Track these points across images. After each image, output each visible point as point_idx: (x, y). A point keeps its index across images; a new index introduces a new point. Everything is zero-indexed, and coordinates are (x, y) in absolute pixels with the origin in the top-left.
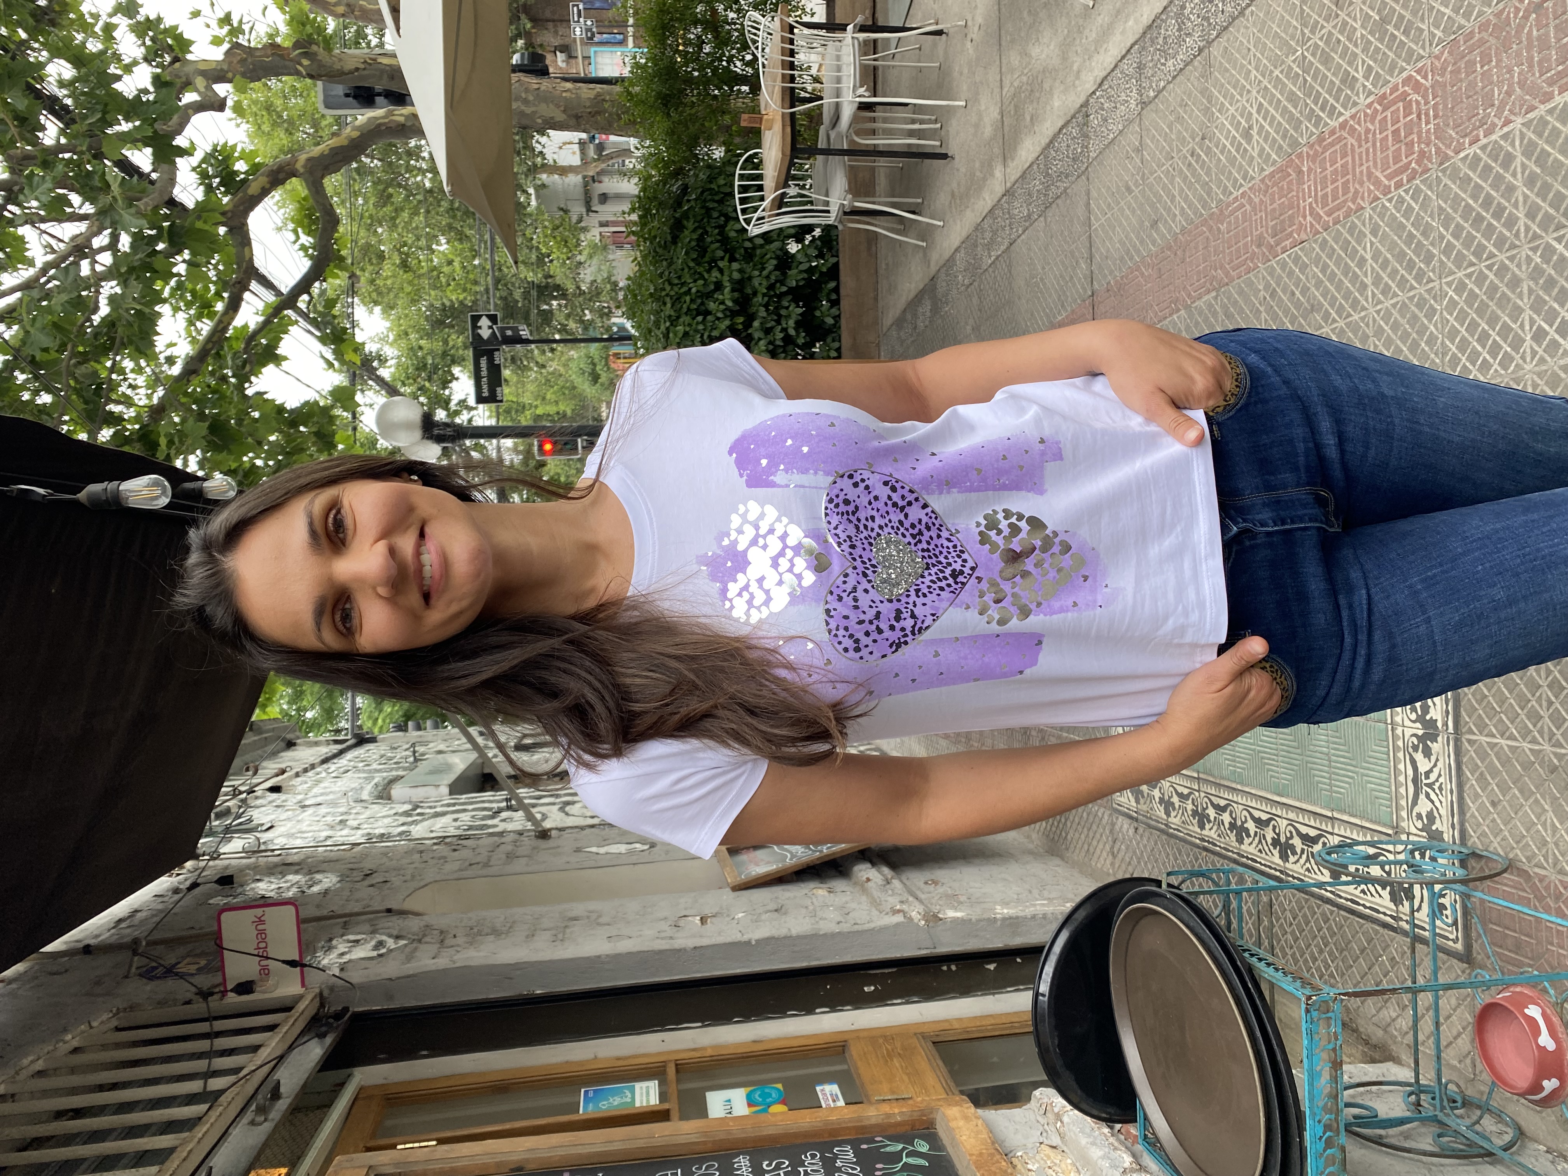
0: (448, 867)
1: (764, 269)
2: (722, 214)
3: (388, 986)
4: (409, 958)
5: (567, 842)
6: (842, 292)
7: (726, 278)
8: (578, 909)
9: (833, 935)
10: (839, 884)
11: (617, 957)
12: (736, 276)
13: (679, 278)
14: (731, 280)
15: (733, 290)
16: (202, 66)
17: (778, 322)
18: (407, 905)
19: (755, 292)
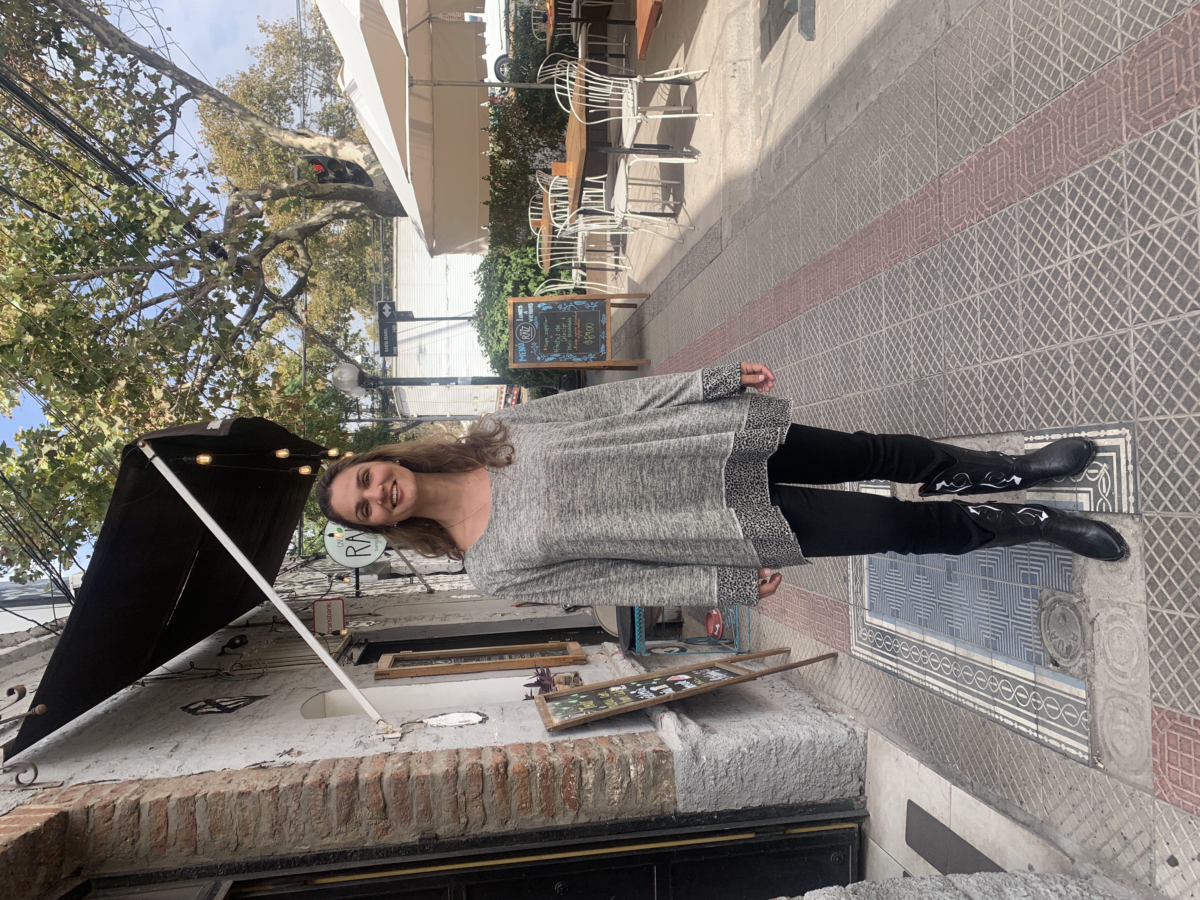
4: (383, 626)
5: (443, 594)
8: (451, 612)
11: (467, 624)
16: (250, 193)
18: (376, 613)
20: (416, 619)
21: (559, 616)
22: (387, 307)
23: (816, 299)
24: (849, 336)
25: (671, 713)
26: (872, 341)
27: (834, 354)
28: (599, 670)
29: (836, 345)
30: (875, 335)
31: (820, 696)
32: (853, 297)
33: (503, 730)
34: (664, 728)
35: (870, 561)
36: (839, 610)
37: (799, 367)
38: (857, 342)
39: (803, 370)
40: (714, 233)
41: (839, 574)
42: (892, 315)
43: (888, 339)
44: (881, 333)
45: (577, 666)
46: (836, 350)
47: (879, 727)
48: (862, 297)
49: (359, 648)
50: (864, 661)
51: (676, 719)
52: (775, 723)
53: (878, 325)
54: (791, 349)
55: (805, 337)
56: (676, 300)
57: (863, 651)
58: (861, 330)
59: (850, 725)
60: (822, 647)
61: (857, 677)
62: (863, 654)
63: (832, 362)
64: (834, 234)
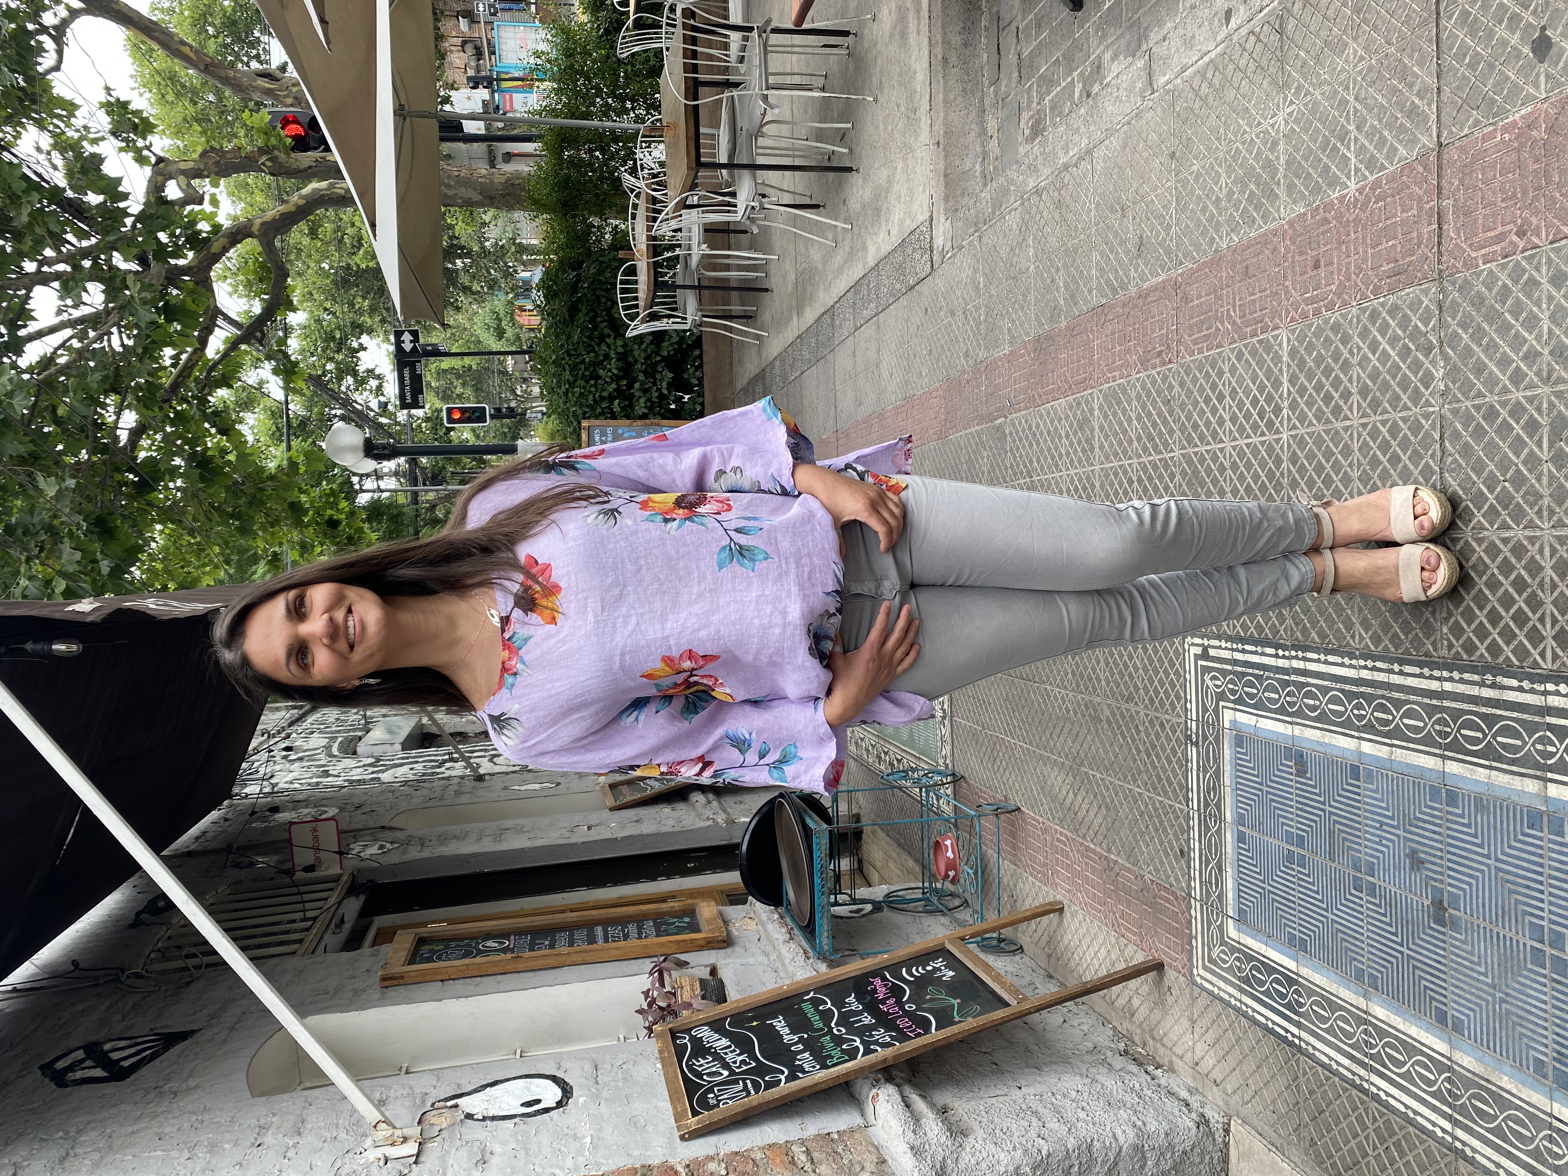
0: (414, 801)
1: (642, 343)
3: (394, 868)
4: (404, 853)
5: (497, 782)
6: (705, 359)
7: (612, 353)
8: (508, 824)
9: (668, 833)
10: (680, 806)
11: (535, 849)
12: (620, 350)
13: (575, 350)
14: (617, 354)
15: (618, 360)
16: (183, 166)
17: (654, 384)
18: (393, 824)
19: (636, 361)
20: (456, 838)
21: (676, 829)
22: (407, 337)
23: (1127, 365)
24: (1202, 438)
25: (891, 1090)
26: (1255, 452)
27: (1166, 467)
28: (751, 961)
29: (1172, 451)
30: (1263, 443)
31: (1124, 1027)
32: (1213, 368)
33: (601, 1130)
34: (880, 1122)
35: (1241, 838)
36: (1168, 901)
37: (1088, 479)
38: (1222, 450)
39: (1097, 484)
40: (919, 240)
41: (1170, 842)
42: (1306, 409)
43: (1294, 453)
44: (1277, 441)
45: (714, 952)
46: (1172, 458)
47: (1255, 1122)
48: (1233, 370)
49: (357, 896)
50: (1221, 999)
51: (901, 1106)
52: (1068, 1103)
53: (1270, 424)
54: (1071, 445)
55: (1102, 428)
56: (849, 342)
57: (1222, 985)
58: (1231, 431)
59: (1195, 1105)
60: (1131, 949)
61: (1205, 1022)
62: (1220, 989)
63: (1161, 477)
64: (1168, 252)
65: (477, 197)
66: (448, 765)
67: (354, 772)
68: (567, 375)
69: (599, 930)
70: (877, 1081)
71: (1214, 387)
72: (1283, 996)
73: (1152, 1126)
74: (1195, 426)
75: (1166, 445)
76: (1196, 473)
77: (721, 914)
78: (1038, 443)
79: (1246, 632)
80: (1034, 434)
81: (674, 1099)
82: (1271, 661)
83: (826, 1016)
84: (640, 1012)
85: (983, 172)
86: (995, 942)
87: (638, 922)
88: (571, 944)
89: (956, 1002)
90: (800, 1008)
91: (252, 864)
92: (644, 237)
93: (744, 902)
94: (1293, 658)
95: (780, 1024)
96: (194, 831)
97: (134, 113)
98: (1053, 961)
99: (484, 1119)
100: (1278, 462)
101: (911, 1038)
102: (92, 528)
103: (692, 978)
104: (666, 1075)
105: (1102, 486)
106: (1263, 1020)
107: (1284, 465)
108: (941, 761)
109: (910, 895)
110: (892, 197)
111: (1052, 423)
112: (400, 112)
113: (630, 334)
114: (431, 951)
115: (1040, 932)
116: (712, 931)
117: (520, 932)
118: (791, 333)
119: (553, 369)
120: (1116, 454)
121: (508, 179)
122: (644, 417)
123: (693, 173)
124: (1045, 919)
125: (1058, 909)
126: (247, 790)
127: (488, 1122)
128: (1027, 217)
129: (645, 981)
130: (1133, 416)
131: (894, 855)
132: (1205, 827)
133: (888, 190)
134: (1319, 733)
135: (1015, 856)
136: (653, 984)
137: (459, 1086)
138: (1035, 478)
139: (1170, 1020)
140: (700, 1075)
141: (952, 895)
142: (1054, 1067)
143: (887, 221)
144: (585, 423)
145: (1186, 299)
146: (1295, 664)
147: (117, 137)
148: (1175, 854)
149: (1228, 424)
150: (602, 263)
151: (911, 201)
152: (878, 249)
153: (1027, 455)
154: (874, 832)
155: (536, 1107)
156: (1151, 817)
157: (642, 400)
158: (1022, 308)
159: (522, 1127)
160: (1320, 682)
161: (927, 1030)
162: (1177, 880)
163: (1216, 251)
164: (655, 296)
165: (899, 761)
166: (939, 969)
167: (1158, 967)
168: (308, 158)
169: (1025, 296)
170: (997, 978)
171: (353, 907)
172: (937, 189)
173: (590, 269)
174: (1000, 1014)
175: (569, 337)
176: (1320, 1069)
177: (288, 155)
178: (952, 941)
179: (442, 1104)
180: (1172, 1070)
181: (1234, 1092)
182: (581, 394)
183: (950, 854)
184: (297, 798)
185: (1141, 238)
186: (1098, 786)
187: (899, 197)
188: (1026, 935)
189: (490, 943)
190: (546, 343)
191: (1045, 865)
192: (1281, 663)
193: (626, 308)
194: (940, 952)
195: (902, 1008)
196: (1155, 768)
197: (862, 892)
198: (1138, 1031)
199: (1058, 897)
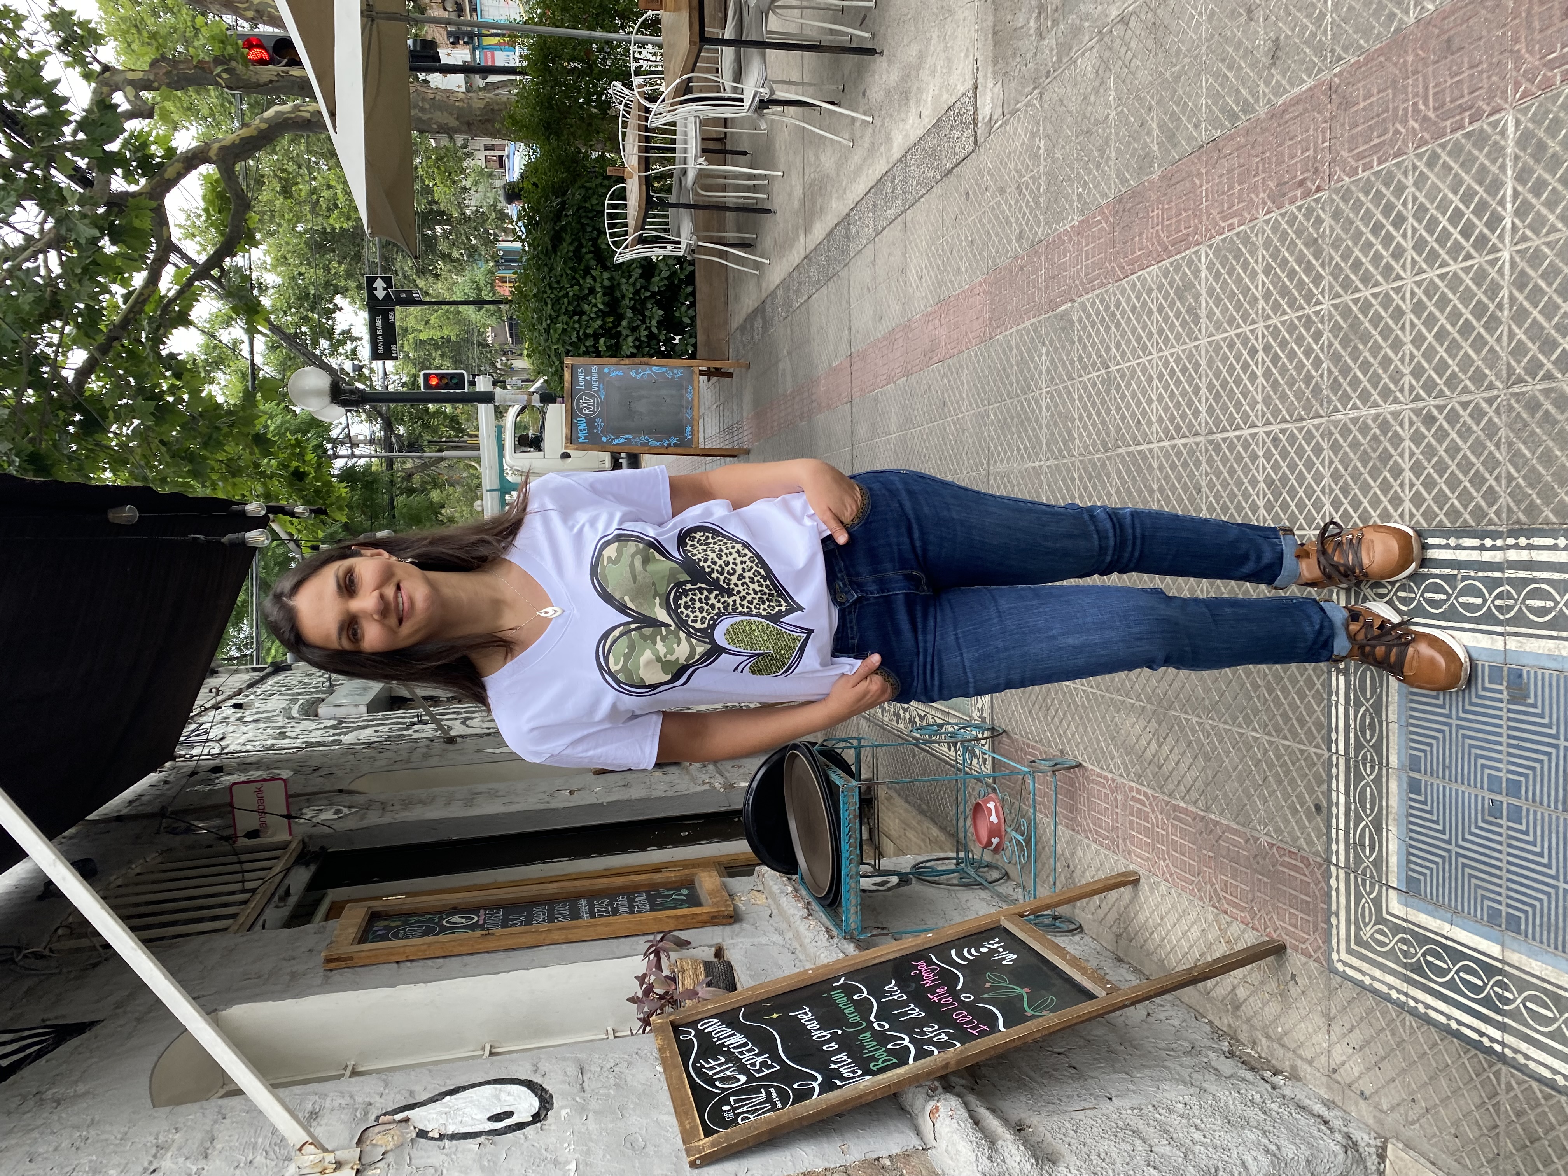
0: (379, 763)
1: (630, 276)
2: (594, 228)
3: (351, 835)
4: (362, 818)
5: (469, 745)
6: (698, 296)
7: (598, 285)
8: (481, 788)
9: (660, 798)
11: (511, 814)
12: (607, 283)
13: (558, 282)
14: (603, 287)
15: (604, 295)
16: (130, 76)
17: (643, 321)
18: (352, 787)
19: (623, 296)
20: (421, 802)
21: (669, 794)
22: (379, 284)
23: (1251, 206)
24: (1366, 279)
25: (953, 1102)
26: (1455, 283)
27: (1309, 324)
28: (763, 940)
29: (1318, 303)
30: (1467, 270)
31: (1225, 1022)
32: (1387, 185)
33: (588, 1152)
34: (942, 1145)
35: (1414, 787)
36: (1295, 868)
37: (1190, 357)
38: (1397, 290)
39: (1203, 362)
40: (959, 115)
41: (1300, 797)
42: (1544, 211)
43: (1523, 273)
44: (1492, 263)
45: (718, 930)
46: (1317, 313)
47: (1425, 1146)
48: (1420, 182)
49: (307, 864)
50: (1375, 992)
51: (969, 1124)
52: (1176, 1120)
53: (1481, 242)
54: (1166, 319)
55: (1211, 292)
56: (868, 252)
57: (1377, 973)
58: (1414, 262)
59: (1337, 1123)
60: (1235, 929)
61: (1348, 1020)
62: (1373, 978)
63: (1300, 340)
64: (1319, 50)
65: (453, 123)
66: (416, 727)
67: (314, 734)
68: (549, 310)
69: (583, 905)
70: (934, 1090)
71: (1388, 209)
72: (1477, 989)
73: (1289, 1151)
74: (1357, 265)
75: (1308, 297)
76: (1355, 325)
77: (725, 886)
78: (1118, 325)
79: (1429, 521)
80: (1114, 315)
81: (680, 1113)
82: (1474, 556)
83: (863, 1007)
84: (633, 1000)
85: (1038, 28)
86: (1048, 921)
87: (628, 894)
88: (551, 920)
89: (1024, 992)
90: (830, 997)
91: (189, 830)
92: (636, 150)
93: (751, 873)
94: (1510, 547)
95: (806, 1017)
96: (128, 793)
97: (81, 24)
98: (1123, 942)
99: (442, 1137)
100: (1493, 290)
101: (975, 1038)
102: (25, 465)
103: (695, 961)
104: (669, 1080)
105: (1210, 363)
106: (1443, 1019)
107: (1505, 293)
108: (976, 715)
109: (940, 866)
110: (925, 74)
111: (1138, 298)
112: (369, 14)
113: (618, 260)
114: (386, 928)
115: (1105, 907)
116: (716, 904)
117: (491, 907)
118: (795, 256)
119: (533, 304)
120: (1231, 321)
121: (488, 104)
122: (633, 355)
123: (696, 49)
124: (1113, 894)
125: (1131, 881)
126: (196, 751)
127: (446, 1142)
128: (1107, 54)
129: (639, 964)
130: (1259, 269)
131: (914, 823)
132: (1354, 775)
133: (919, 67)
134: (1551, 643)
135: (1072, 820)
136: (649, 967)
137: (412, 1093)
138: (1113, 368)
139: (1294, 1017)
140: (710, 1081)
141: (989, 866)
142: (1148, 1072)
143: (918, 102)
144: (568, 361)
145: (1347, 104)
146: (1513, 555)
147: (63, 51)
148: (1308, 813)
149: (1410, 254)
150: (587, 189)
151: (949, 73)
152: (907, 136)
153: (1103, 341)
154: (889, 799)
155: (507, 1122)
156: (1271, 766)
157: (630, 339)
158: (1098, 166)
159: (490, 1148)
160: (1556, 576)
161: (994, 1028)
162: (1310, 843)
163: (1397, 30)
164: (646, 216)
165: (922, 718)
166: (996, 951)
167: (1278, 950)
168: (269, 72)
169: (1102, 151)
170: (1074, 962)
171: (301, 877)
172: (982, 51)
173: (575, 195)
174: (1086, 1008)
175: (551, 269)
176: (1535, 1085)
177: (247, 66)
178: (1010, 917)
179: (388, 1118)
180: (1294, 1076)
181: (1392, 1109)
182: (564, 330)
183: (994, 819)
184: (249, 760)
185: (1278, 38)
186: (1194, 731)
187: (933, 72)
188: (1083, 913)
189: (456, 919)
190: (527, 276)
191: (1115, 829)
192: (1487, 556)
193: (612, 235)
194: (994, 931)
195: (957, 998)
196: (1278, 704)
197: (886, 863)
198: (1245, 1027)
199: (1132, 867)
